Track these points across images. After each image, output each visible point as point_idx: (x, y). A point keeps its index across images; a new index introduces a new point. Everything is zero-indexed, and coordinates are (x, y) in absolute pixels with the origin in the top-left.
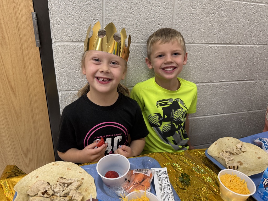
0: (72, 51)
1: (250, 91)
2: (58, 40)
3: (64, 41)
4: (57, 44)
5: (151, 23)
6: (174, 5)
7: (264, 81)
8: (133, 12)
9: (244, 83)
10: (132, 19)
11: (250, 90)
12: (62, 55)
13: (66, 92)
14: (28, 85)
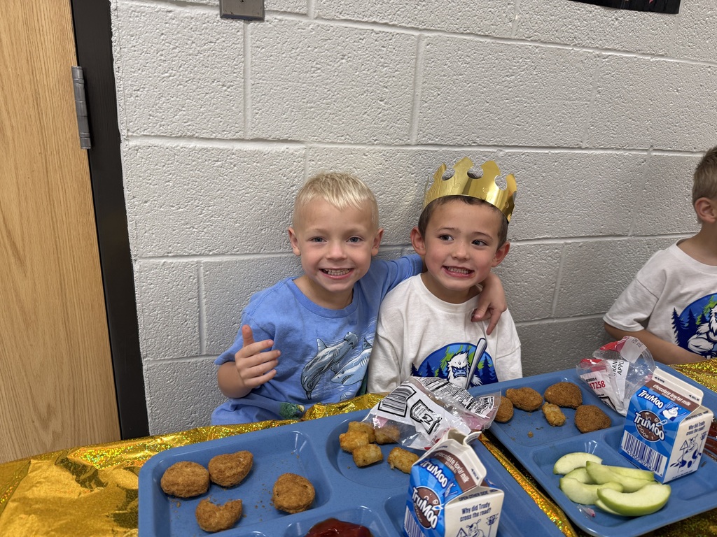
0: (169, 160)
1: (613, 263)
2: (134, 134)
3: (149, 136)
4: (132, 143)
5: (363, 97)
6: (416, 55)
7: (647, 238)
8: (319, 69)
9: (596, 242)
10: (317, 86)
11: (614, 259)
12: (144, 168)
13: (152, 260)
14: (56, 241)
